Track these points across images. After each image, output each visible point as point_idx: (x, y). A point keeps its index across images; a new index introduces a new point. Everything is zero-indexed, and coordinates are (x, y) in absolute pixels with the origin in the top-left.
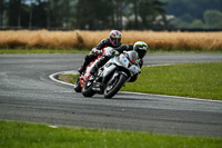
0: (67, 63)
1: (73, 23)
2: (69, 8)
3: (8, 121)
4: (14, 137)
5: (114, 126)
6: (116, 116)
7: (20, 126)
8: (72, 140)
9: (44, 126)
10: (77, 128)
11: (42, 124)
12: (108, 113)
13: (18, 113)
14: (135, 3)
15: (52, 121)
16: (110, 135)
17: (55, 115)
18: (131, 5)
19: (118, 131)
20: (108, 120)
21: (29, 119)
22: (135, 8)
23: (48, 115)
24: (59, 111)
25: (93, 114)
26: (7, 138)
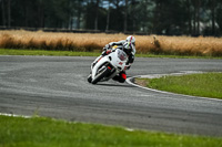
0: (144, 67)
1: (150, 28)
2: (146, 13)
3: (84, 123)
4: (90, 139)
5: (190, 131)
6: (192, 121)
7: (96, 128)
8: (148, 143)
9: (120, 129)
10: (153, 132)
11: (119, 127)
12: (185, 117)
13: (95, 115)
14: (212, 10)
15: (128, 124)
16: (186, 140)
17: (131, 118)
18: (209, 11)
19: (195, 136)
20: (184, 124)
21: (106, 121)
22: (212, 14)
23: (124, 118)
24: (135, 115)
25: (170, 118)
26: (83, 140)
